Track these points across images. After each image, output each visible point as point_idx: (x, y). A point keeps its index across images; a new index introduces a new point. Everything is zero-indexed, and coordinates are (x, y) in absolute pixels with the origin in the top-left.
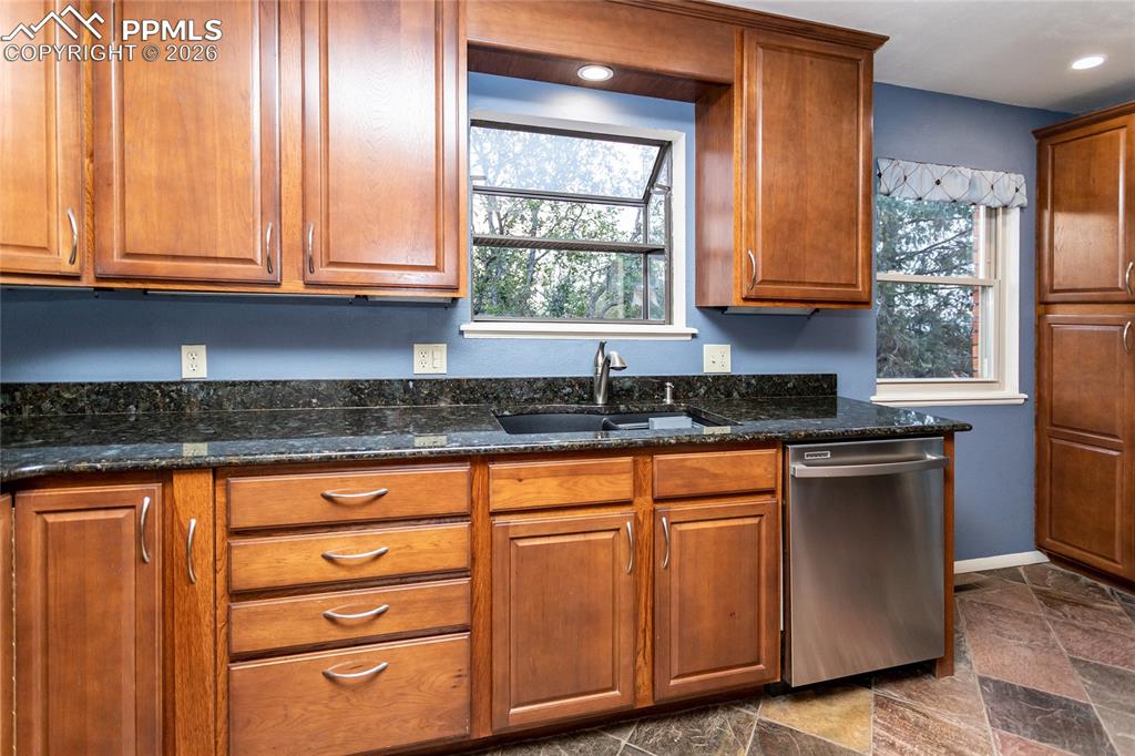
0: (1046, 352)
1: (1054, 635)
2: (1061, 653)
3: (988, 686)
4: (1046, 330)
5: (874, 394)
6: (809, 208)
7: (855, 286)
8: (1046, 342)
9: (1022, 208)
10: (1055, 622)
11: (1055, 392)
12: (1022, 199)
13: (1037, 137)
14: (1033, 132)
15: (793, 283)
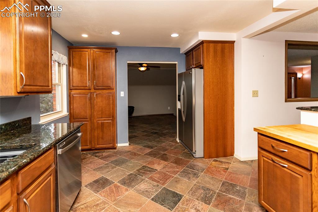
0: (72, 102)
1: (87, 168)
2: (91, 170)
3: (88, 187)
4: (71, 96)
5: (40, 121)
6: (38, 58)
7: (49, 86)
8: (72, 99)
9: (66, 65)
10: (84, 165)
11: (74, 111)
12: (67, 63)
13: (68, 48)
14: (68, 47)
15: (34, 86)
